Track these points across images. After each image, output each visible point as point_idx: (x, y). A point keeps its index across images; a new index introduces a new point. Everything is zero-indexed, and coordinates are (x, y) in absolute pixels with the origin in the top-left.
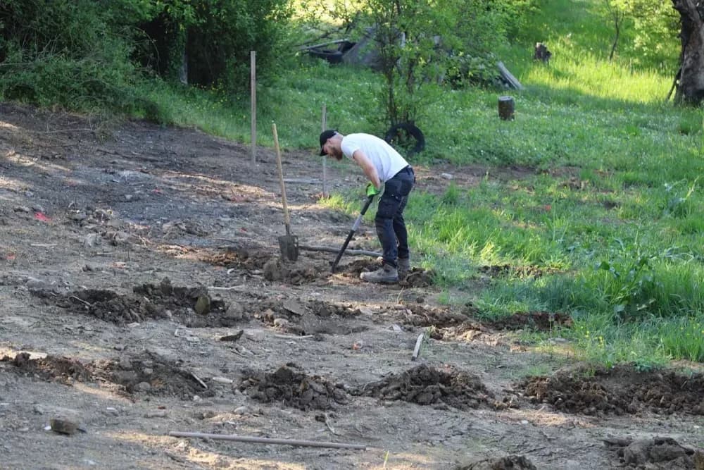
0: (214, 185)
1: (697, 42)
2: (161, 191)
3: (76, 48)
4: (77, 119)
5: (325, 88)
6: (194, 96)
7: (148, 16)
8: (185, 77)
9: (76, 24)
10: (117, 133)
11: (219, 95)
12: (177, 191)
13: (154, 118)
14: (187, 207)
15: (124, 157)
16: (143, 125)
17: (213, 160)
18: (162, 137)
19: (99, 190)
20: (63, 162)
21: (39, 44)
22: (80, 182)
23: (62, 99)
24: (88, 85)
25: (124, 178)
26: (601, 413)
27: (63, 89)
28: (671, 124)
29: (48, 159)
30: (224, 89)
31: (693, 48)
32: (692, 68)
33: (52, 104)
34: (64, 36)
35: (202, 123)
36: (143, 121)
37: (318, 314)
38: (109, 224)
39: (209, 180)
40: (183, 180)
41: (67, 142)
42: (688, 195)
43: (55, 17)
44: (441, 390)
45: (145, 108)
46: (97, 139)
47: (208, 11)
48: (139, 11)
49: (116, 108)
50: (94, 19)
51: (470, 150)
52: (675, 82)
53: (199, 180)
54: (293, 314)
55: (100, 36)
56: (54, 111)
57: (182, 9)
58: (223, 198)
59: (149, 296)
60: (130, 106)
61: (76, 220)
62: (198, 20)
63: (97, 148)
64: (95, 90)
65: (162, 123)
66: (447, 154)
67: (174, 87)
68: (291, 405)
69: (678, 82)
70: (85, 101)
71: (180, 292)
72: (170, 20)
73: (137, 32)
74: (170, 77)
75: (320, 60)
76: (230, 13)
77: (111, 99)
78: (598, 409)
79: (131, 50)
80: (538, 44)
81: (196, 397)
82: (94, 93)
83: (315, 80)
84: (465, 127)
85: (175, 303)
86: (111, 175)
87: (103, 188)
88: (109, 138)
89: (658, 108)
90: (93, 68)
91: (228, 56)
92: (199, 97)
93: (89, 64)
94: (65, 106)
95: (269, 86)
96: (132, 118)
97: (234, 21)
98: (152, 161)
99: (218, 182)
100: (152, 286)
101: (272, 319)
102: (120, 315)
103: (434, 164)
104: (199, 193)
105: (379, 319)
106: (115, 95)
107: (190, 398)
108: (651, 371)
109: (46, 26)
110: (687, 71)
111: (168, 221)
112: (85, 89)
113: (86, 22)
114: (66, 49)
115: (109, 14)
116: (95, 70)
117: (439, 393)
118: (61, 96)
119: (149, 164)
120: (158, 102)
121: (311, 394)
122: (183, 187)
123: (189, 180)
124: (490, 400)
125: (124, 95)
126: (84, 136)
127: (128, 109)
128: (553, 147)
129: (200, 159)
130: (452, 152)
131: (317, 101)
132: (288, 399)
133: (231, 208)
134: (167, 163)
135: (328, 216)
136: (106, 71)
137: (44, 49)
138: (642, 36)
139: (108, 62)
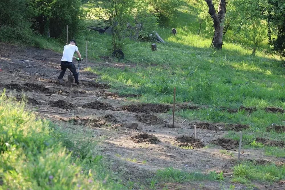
0: (53, 65)
1: (219, 28)
2: (37, 66)
3: (13, 24)
4: (13, 46)
5: (97, 40)
6: (52, 41)
7: (37, 15)
8: (49, 35)
9: (13, 17)
10: (25, 50)
11: (60, 40)
12: (42, 66)
13: (38, 47)
14: (44, 70)
15: (27, 57)
16: (34, 48)
17: (55, 59)
18: (40, 52)
19: (18, 65)
20: (8, 57)
21: (2, 23)
22: (13, 63)
23: (9, 40)
24: (17, 36)
25: (26, 62)
26: (140, 112)
27: (9, 37)
28: (208, 54)
29: (3, 56)
30: (62, 38)
31: (218, 30)
32: (217, 37)
33: (6, 41)
34: (10, 20)
35: (53, 48)
36: (34, 47)
37: (74, 93)
38: (20, 72)
39: (52, 63)
40: (44, 63)
41: (9, 52)
42: (196, 70)
43: (7, 15)
44: (99, 105)
45: (35, 44)
46: (19, 52)
47: (57, 14)
48: (34, 13)
49: (25, 43)
50: (19, 15)
51: (139, 59)
52: (212, 41)
53: (49, 63)
54: (68, 92)
55: (21, 21)
56: (6, 43)
57: (48, 13)
58: (56, 68)
59: (28, 86)
60: (30, 42)
61: (10, 71)
62: (53, 17)
63: (19, 54)
64: (19, 37)
65: (40, 48)
66: (131, 60)
67: (45, 38)
68: (61, 108)
69: (213, 41)
70: (16, 40)
71: (37, 85)
72: (45, 16)
73: (33, 20)
74: (44, 35)
75: (97, 32)
76: (64, 14)
77: (24, 40)
78: (139, 111)
79: (31, 25)
80: (173, 29)
81: (36, 105)
82: (19, 38)
83: (95, 38)
84: (139, 52)
85: (35, 88)
86: (22, 61)
87: (20, 64)
88: (23, 51)
89: (206, 49)
90: (19, 30)
91: (63, 28)
92: (53, 41)
93: (18, 29)
94: (9, 42)
95: (77, 38)
96: (31, 46)
97: (65, 17)
98: (35, 58)
99: (55, 64)
100: (29, 84)
101: (61, 93)
102: (19, 90)
103: (126, 63)
104: (49, 66)
105: (91, 94)
106: (25, 39)
107: (35, 105)
108: (156, 105)
109: (4, 17)
110: (216, 38)
111: (37, 73)
112: (16, 37)
113: (17, 16)
114: (10, 24)
115: (24, 14)
116: (19, 31)
117: (99, 106)
118: (8, 39)
119: (34, 59)
120: (39, 41)
121: (66, 105)
122: (44, 65)
123: (46, 63)
124: (112, 109)
125: (28, 39)
126: (15, 50)
127: (29, 43)
128: (166, 59)
129: (51, 58)
130: (133, 59)
131: (93, 44)
132: (60, 106)
133: (58, 70)
134: (40, 59)
135: (86, 73)
136: (23, 31)
137: (3, 24)
138: (208, 27)
139: (23, 29)
